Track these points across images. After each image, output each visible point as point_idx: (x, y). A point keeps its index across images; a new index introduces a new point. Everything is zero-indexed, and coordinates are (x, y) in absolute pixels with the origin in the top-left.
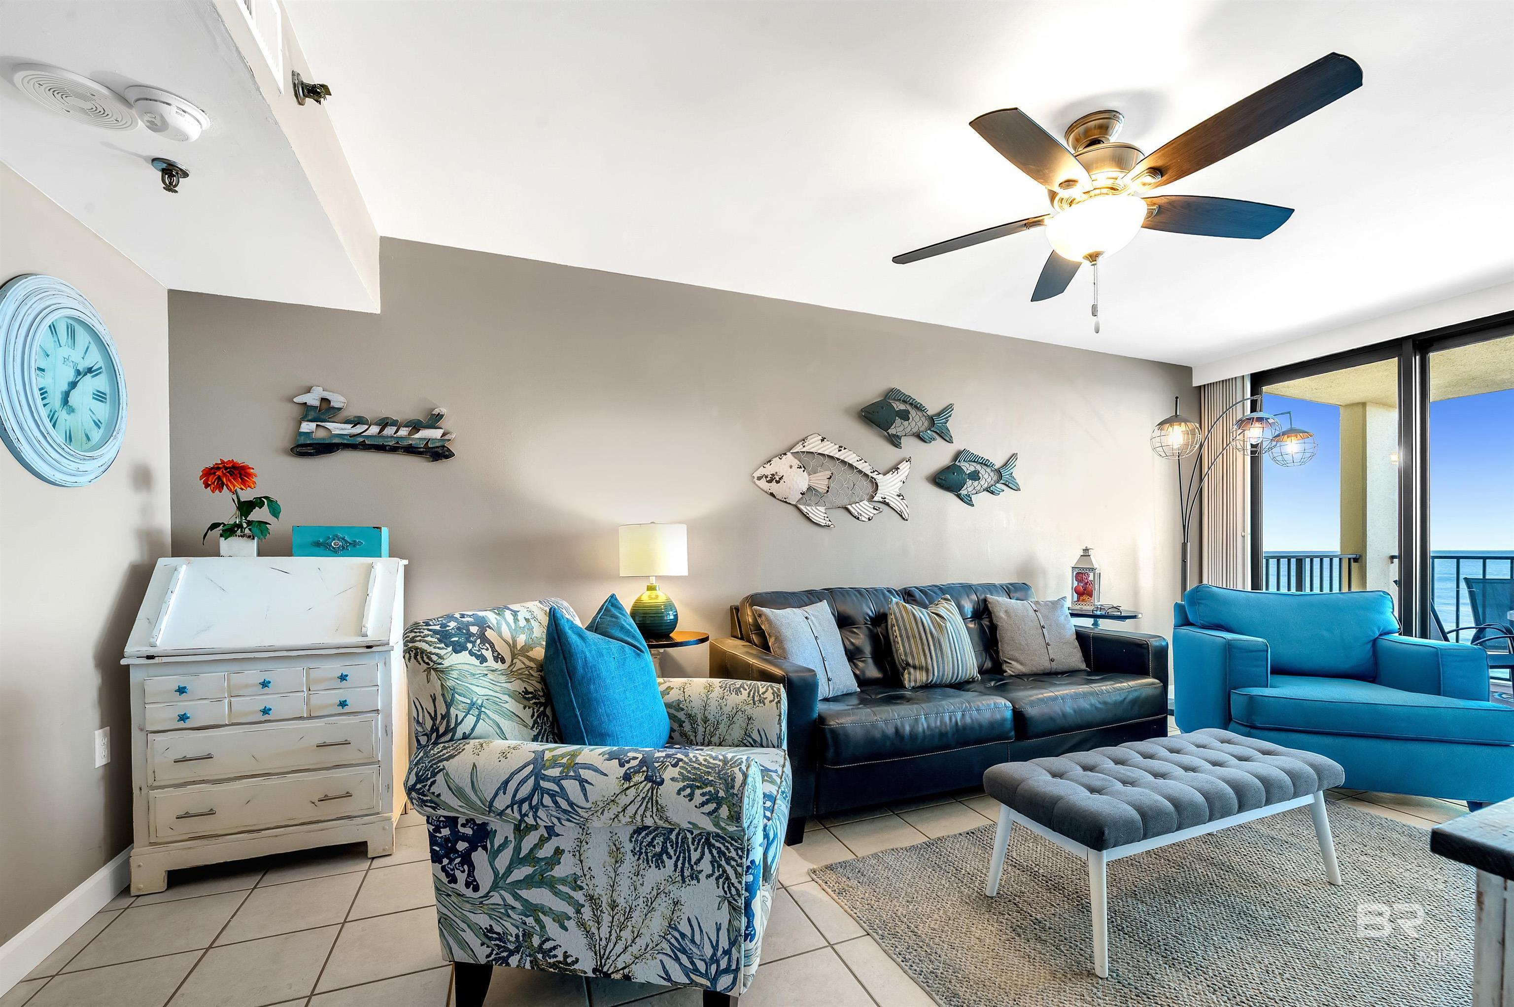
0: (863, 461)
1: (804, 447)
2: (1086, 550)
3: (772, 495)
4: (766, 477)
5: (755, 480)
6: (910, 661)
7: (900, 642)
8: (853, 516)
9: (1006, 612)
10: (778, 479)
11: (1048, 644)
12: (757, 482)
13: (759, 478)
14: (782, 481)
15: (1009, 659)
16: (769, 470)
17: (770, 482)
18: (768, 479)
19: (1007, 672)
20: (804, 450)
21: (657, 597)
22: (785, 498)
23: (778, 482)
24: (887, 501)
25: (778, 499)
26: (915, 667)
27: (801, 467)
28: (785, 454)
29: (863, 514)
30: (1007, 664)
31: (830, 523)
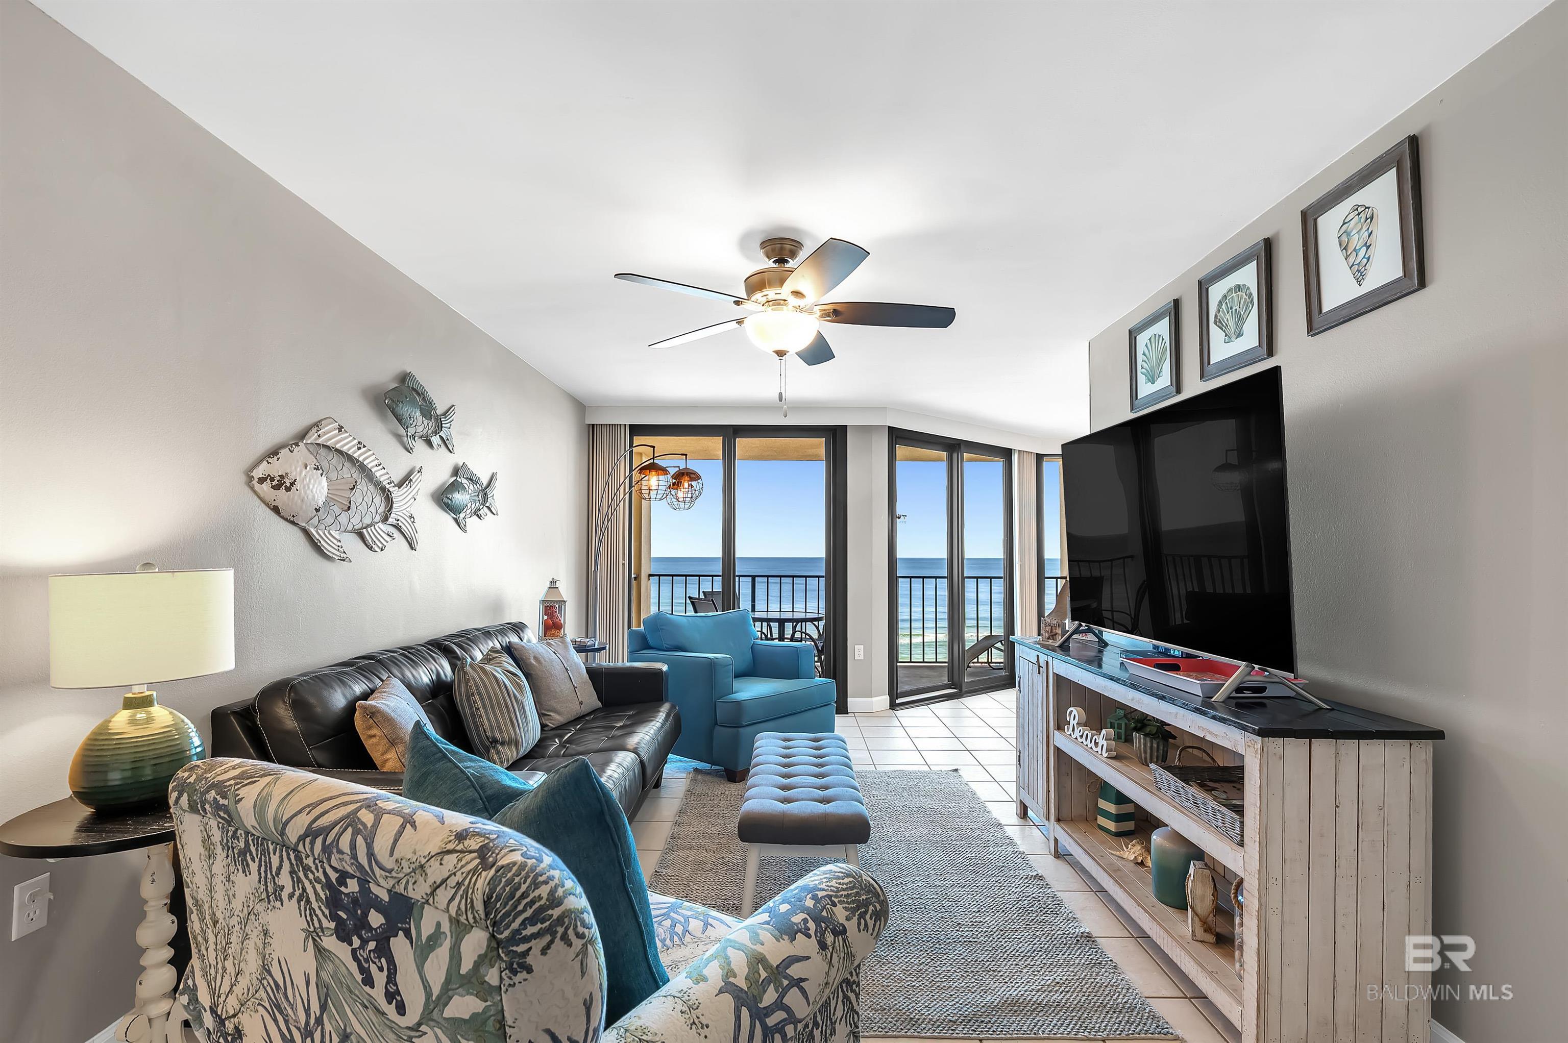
0: (381, 467)
1: (319, 436)
2: (553, 582)
3: (276, 510)
4: (272, 480)
5: (255, 482)
6: (498, 735)
7: (483, 714)
8: (366, 545)
9: (535, 658)
10: (288, 485)
11: (575, 687)
12: (257, 486)
13: (262, 480)
14: (294, 489)
15: (548, 711)
16: (275, 468)
17: (276, 488)
18: (274, 483)
19: (548, 725)
20: (320, 441)
21: (149, 720)
22: (293, 516)
23: (288, 489)
24: (400, 524)
25: (283, 518)
26: (503, 744)
27: (317, 469)
28: (297, 445)
29: (377, 542)
30: (546, 717)
31: (345, 555)
